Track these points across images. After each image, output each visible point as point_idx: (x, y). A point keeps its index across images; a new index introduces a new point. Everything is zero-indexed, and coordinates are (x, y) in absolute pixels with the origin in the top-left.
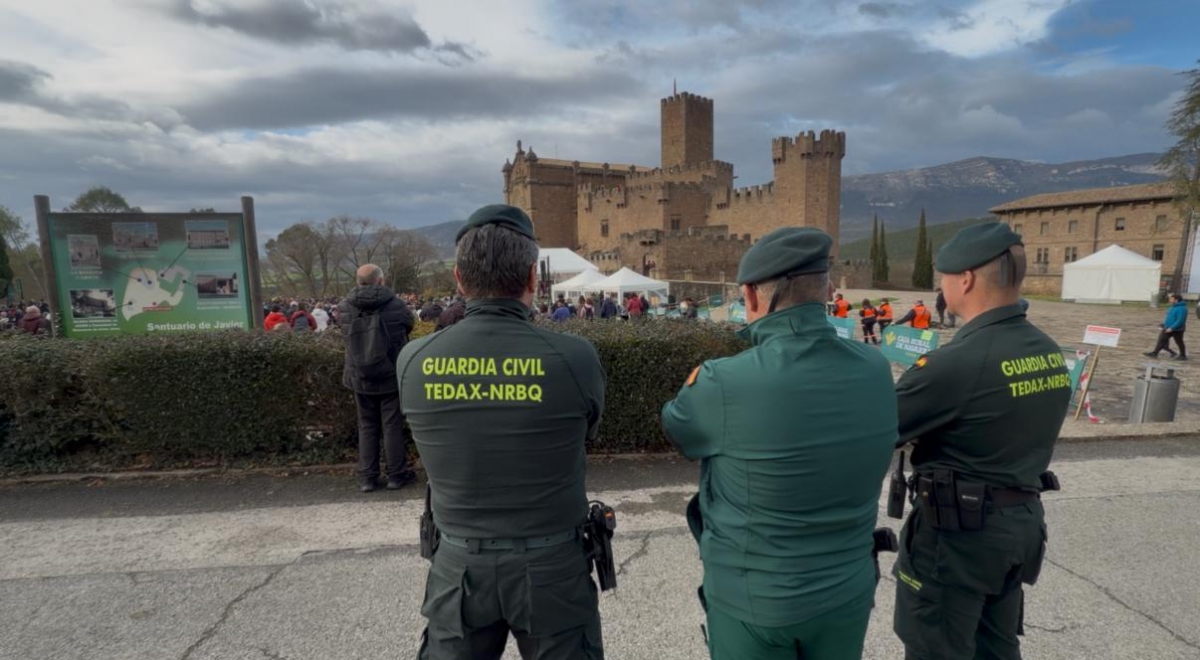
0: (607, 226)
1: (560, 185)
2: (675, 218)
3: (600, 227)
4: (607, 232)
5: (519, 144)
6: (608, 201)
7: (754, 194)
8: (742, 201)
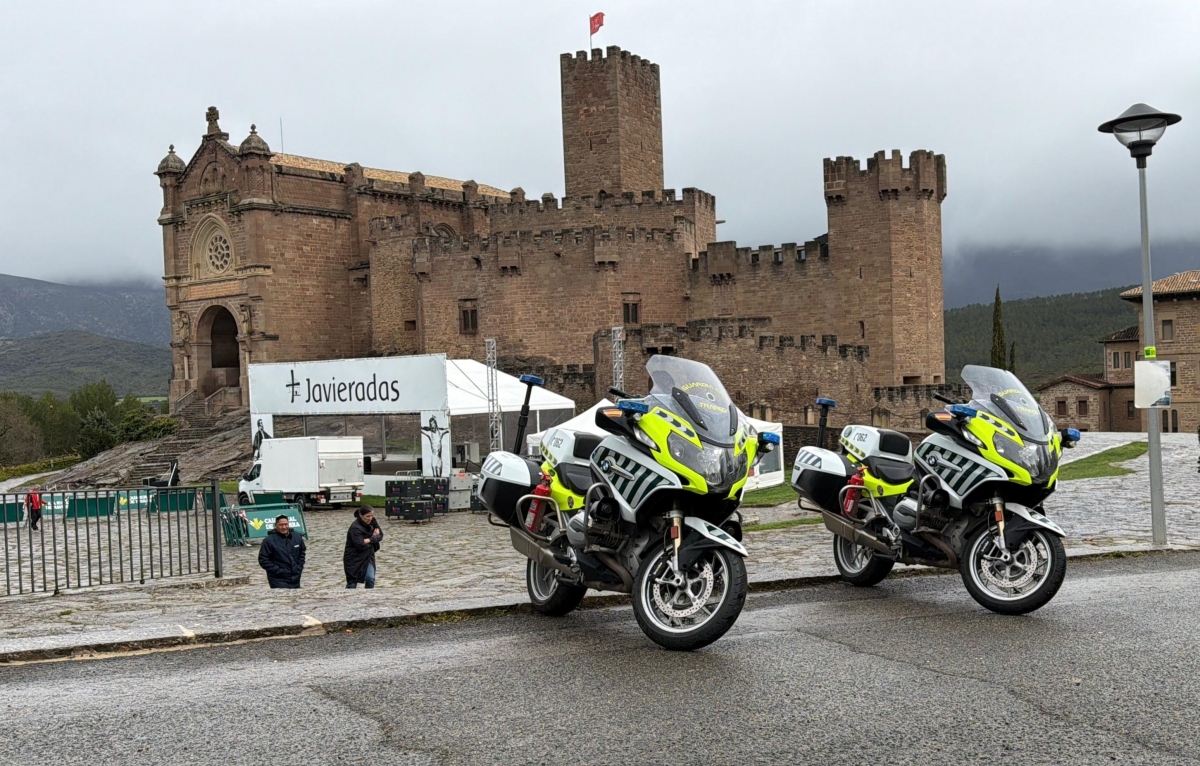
0: (474, 312)
1: (321, 214)
2: (631, 299)
3: (455, 313)
4: (475, 325)
5: (212, 115)
6: (478, 261)
7: (789, 259)
8: (764, 272)
